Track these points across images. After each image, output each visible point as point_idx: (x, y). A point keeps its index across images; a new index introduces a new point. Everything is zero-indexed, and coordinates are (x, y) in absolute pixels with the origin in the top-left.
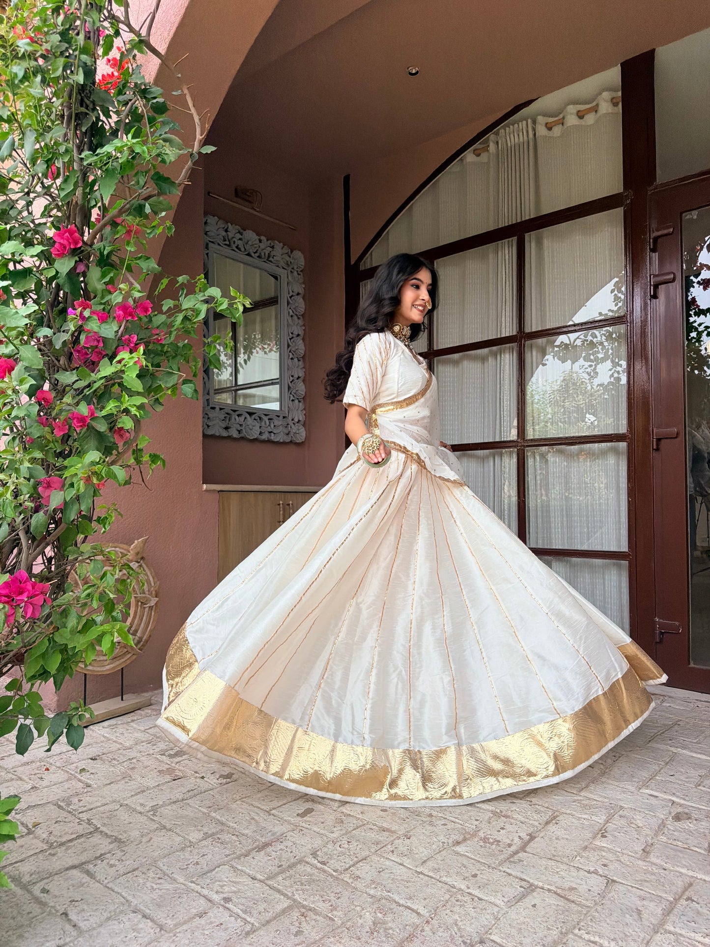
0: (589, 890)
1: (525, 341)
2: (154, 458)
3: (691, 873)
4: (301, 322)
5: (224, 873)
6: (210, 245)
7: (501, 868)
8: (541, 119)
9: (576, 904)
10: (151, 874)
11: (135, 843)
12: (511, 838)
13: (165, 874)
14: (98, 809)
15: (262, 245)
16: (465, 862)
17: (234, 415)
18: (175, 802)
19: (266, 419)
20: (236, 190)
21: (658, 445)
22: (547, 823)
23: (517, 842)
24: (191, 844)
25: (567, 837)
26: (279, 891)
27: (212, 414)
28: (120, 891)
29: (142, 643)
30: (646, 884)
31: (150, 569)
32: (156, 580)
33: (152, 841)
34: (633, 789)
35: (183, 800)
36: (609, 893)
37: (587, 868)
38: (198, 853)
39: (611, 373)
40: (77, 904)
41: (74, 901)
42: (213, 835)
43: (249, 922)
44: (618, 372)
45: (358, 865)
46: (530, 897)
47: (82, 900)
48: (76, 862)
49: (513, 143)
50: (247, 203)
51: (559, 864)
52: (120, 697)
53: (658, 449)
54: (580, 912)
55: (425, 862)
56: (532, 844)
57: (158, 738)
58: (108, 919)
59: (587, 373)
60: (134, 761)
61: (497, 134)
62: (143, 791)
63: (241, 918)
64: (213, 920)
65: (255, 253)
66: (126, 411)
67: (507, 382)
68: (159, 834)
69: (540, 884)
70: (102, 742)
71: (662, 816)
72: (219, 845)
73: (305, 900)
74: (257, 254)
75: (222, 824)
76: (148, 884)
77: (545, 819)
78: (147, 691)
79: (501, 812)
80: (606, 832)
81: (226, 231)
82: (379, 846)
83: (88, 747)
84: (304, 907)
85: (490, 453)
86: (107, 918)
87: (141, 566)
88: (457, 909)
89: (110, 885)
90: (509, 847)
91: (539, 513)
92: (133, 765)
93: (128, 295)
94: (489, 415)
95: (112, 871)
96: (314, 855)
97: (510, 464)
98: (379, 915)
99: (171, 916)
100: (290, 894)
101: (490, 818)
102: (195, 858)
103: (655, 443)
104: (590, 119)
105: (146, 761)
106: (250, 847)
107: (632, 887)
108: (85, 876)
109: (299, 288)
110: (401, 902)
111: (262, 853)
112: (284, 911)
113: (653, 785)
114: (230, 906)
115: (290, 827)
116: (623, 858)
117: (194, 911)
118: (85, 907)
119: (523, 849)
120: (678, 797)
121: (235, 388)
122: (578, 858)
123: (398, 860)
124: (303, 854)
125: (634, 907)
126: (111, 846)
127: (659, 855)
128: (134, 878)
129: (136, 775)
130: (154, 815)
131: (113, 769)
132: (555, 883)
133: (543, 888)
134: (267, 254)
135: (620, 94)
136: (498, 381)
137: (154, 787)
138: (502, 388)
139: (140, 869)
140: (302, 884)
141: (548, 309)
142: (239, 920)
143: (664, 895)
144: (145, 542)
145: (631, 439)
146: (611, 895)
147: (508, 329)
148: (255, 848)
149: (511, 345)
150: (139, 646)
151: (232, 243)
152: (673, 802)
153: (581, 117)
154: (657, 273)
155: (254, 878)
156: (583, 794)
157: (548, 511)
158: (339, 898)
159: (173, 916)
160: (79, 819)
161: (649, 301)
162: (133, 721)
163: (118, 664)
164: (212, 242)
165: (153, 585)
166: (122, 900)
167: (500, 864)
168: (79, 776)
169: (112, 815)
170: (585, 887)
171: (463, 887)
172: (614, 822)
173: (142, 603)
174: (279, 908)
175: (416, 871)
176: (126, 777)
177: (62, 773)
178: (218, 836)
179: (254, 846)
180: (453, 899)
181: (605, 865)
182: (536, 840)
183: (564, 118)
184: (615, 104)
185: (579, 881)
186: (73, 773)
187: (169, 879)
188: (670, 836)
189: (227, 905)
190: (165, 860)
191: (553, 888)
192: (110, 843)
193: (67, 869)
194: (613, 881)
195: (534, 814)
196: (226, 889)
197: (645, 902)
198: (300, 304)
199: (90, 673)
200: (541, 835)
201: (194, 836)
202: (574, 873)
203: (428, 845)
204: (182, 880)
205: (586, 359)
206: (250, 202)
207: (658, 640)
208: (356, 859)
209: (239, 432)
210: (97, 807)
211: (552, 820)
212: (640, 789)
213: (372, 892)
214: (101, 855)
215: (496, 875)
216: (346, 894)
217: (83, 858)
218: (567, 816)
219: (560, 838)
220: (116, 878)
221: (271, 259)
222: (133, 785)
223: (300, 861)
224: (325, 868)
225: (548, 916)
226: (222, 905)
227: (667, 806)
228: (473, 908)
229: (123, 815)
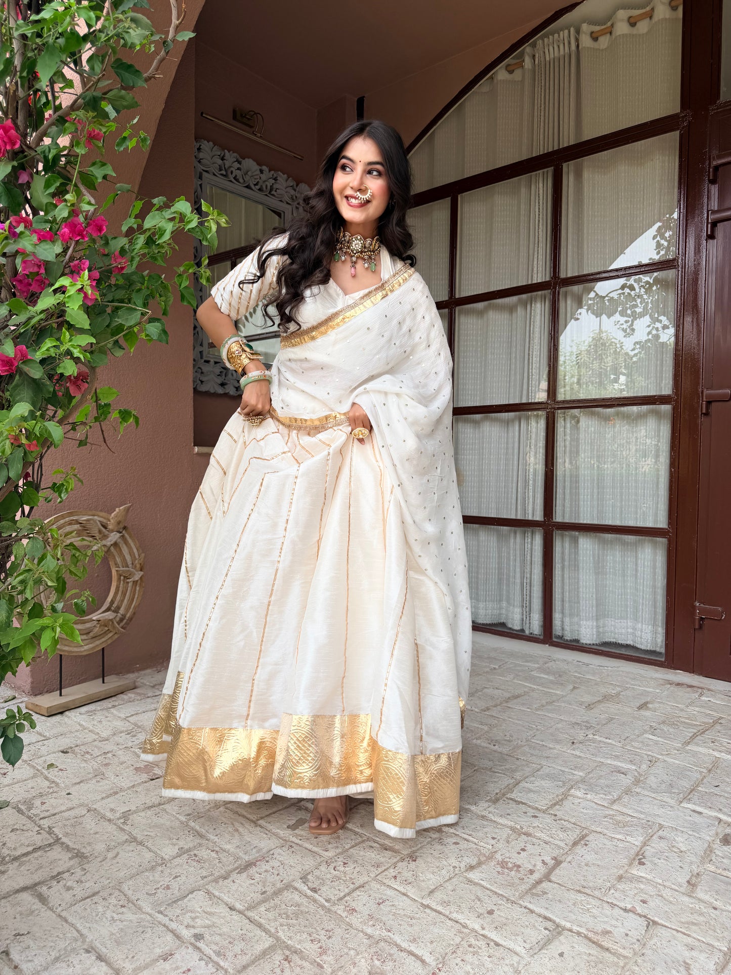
0: (627, 935)
1: (560, 288)
2: (125, 415)
5: (198, 901)
6: (205, 174)
7: (521, 902)
8: (585, 27)
9: (611, 952)
10: (113, 901)
11: (99, 859)
12: (533, 863)
13: (129, 901)
14: (63, 814)
15: (264, 177)
16: (480, 893)
18: (149, 808)
20: (234, 111)
21: (707, 408)
22: (575, 844)
23: (541, 870)
24: (164, 862)
25: (599, 863)
26: (260, 926)
27: (206, 368)
28: (74, 922)
29: (125, 621)
30: (694, 927)
31: (133, 541)
32: (141, 551)
33: (118, 857)
34: (672, 802)
35: (160, 804)
36: (650, 939)
37: (622, 905)
38: (170, 874)
39: (649, 329)
40: (22, 938)
41: (19, 935)
42: (189, 850)
43: (222, 968)
44: (657, 329)
45: (354, 894)
46: (556, 943)
47: (28, 933)
48: (28, 882)
49: (552, 56)
50: (247, 128)
51: (591, 900)
52: (101, 679)
53: (707, 414)
54: (616, 964)
55: (432, 892)
56: (557, 871)
57: (139, 727)
58: (57, 959)
59: (623, 329)
60: (110, 755)
61: (534, 45)
62: (116, 793)
63: (213, 961)
64: (179, 964)
65: (255, 185)
66: (69, 353)
67: (537, 335)
68: (128, 848)
69: (568, 925)
70: (77, 731)
71: (708, 838)
72: (195, 863)
73: (290, 938)
74: (258, 187)
75: (202, 836)
76: (109, 914)
77: (573, 839)
78: (133, 672)
79: (522, 828)
80: (644, 857)
81: (223, 159)
82: (380, 870)
83: (60, 737)
84: (288, 947)
85: (516, 416)
86: (55, 959)
87: (123, 536)
88: (469, 957)
89: (64, 914)
90: (531, 874)
91: (568, 484)
92: (107, 761)
94: (515, 374)
95: (68, 896)
96: (304, 879)
97: (537, 428)
98: (377, 963)
99: (130, 957)
100: (273, 930)
101: (509, 836)
102: (166, 881)
103: (704, 406)
104: (643, 27)
105: (123, 756)
106: (231, 867)
107: (678, 931)
108: (37, 901)
110: (404, 945)
111: (244, 875)
112: (264, 953)
113: (696, 798)
114: (201, 944)
115: (278, 842)
116: (667, 893)
117: (158, 951)
118: (31, 943)
119: (547, 877)
120: (725, 814)
122: (612, 891)
123: (401, 889)
124: (291, 878)
125: (681, 959)
126: (72, 862)
127: (708, 889)
128: (93, 906)
129: (109, 773)
130: (124, 823)
131: (85, 765)
132: (586, 923)
133: (571, 931)
134: (269, 187)
136: (527, 334)
137: (129, 788)
138: (531, 342)
139: (101, 894)
140: (288, 917)
141: (586, 252)
142: (210, 965)
143: (716, 944)
144: (127, 510)
145: (676, 401)
146: (652, 942)
147: (540, 275)
148: (237, 868)
149: (543, 292)
150: (122, 624)
151: (229, 173)
152: (720, 821)
153: (633, 25)
154: (716, 208)
155: (232, 909)
156: (615, 807)
157: (577, 482)
158: (330, 937)
159: (133, 957)
160: (39, 826)
161: (705, 242)
162: (114, 706)
163: (98, 644)
164: (206, 171)
165: (137, 556)
166: (76, 934)
167: (521, 897)
168: (46, 772)
169: (77, 822)
170: (622, 930)
171: (477, 927)
172: (653, 845)
173: (125, 577)
174: (259, 948)
175: (422, 905)
176: (99, 775)
177: (28, 768)
178: (196, 852)
179: (236, 865)
180: (464, 943)
181: (644, 902)
182: (562, 865)
183: (612, 25)
184: (674, 8)
185: (614, 922)
186: (40, 768)
187: (133, 907)
188: (718, 865)
189: (198, 944)
190: (131, 882)
191: (583, 930)
192: (70, 859)
193: (18, 891)
194: (655, 923)
195: (559, 832)
196: (199, 922)
197: (694, 953)
199: (67, 654)
200: (569, 859)
201: (168, 852)
202: (608, 910)
203: (436, 870)
204: (149, 910)
205: (623, 314)
206: (251, 127)
207: (697, 627)
208: (352, 886)
210: (61, 812)
211: (580, 840)
212: (681, 802)
213: (369, 931)
214: (59, 874)
215: (516, 912)
216: (339, 931)
217: (37, 878)
218: (598, 835)
219: (590, 863)
220: (72, 905)
221: (273, 192)
222: (105, 785)
223: (288, 887)
224: (316, 896)
225: (577, 969)
226: (191, 944)
227: (713, 825)
228: (489, 957)
229: (90, 823)
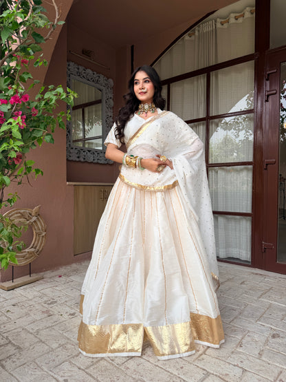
0: (235, 376)
1: (209, 120)
2: (37, 171)
3: (281, 366)
4: (112, 111)
5: (66, 366)
6: (71, 75)
7: (194, 363)
8: (218, 20)
10: (32, 366)
11: (27, 349)
12: (199, 347)
13: (38, 366)
14: (12, 331)
15: (95, 76)
17: (82, 152)
18: (47, 328)
19: (96, 153)
20: (83, 50)
24: (53, 350)
26: (91, 375)
27: (72, 151)
28: (16, 376)
29: (39, 252)
30: (260, 372)
31: (42, 220)
32: (45, 224)
33: (34, 348)
34: (253, 321)
35: (51, 326)
36: (244, 377)
37: (233, 363)
38: (55, 355)
39: (245, 135)
42: (63, 345)
49: (206, 31)
51: (221, 361)
52: (29, 275)
53: (266, 169)
56: (208, 350)
57: (44, 295)
59: (235, 135)
60: (32, 306)
61: (199, 27)
62: (34, 322)
65: (91, 79)
66: (13, 149)
68: (38, 344)
69: (212, 372)
70: (19, 297)
71: (267, 336)
72: (65, 350)
75: (68, 339)
76: (30, 372)
78: (42, 272)
80: (242, 344)
81: (78, 69)
83: (12, 299)
87: (38, 218)
89: (11, 373)
90: (198, 351)
91: (214, 196)
92: (31, 309)
93: (16, 92)
95: (13, 365)
102: (53, 358)
103: (265, 166)
104: (240, 20)
105: (37, 307)
107: (254, 373)
109: (111, 95)
113: (262, 319)
119: (204, 353)
120: (273, 325)
121: (84, 140)
122: (229, 358)
126: (15, 351)
127: (266, 356)
128: (24, 369)
129: (32, 314)
130: (37, 334)
131: (22, 310)
132: (219, 371)
133: (213, 374)
134: (97, 80)
135: (254, 8)
137: (39, 320)
139: (27, 364)
140: (102, 372)
141: (219, 106)
143: (269, 378)
144: (40, 208)
145: (254, 164)
147: (202, 115)
149: (203, 122)
150: (37, 253)
151: (81, 74)
152: (272, 328)
153: (237, 19)
154: (269, 90)
155: (79, 368)
157: (217, 195)
160: (2, 336)
161: (264, 103)
162: (34, 286)
163: (28, 261)
165: (44, 226)
167: (194, 361)
168: (6, 314)
169: (18, 334)
170: (233, 374)
171: (176, 374)
172: (246, 339)
173: (39, 234)
176: (27, 314)
178: (65, 346)
181: (242, 362)
183: (229, 19)
184: (252, 13)
185: (230, 370)
186: (4, 312)
187: (40, 369)
188: (271, 346)
190: (39, 359)
191: (218, 374)
192: (15, 349)
194: (246, 370)
196: (66, 374)
198: (112, 103)
199: (15, 265)
201: (55, 345)
202: (227, 365)
204: (46, 370)
206: (89, 56)
207: (263, 251)
209: (84, 159)
212: (257, 321)
213: (134, 377)
214: (10, 356)
215: (192, 367)
216: (122, 377)
220: (15, 369)
222: (30, 319)
227: (269, 330)
229: (23, 335)
